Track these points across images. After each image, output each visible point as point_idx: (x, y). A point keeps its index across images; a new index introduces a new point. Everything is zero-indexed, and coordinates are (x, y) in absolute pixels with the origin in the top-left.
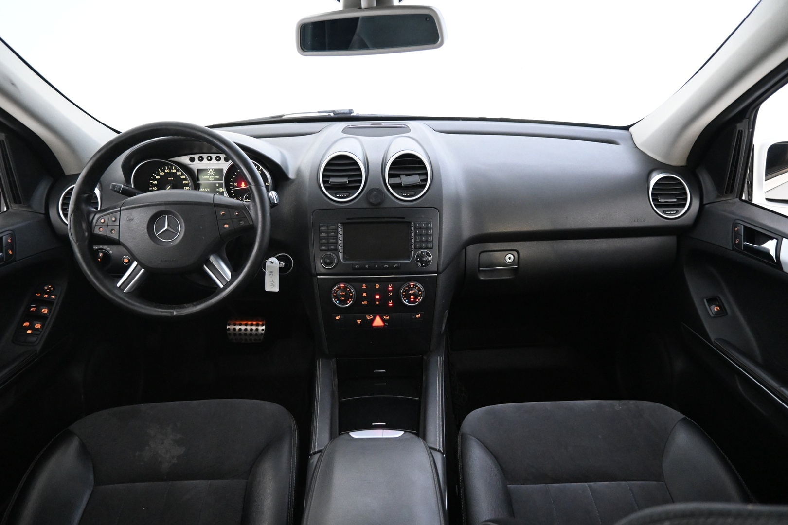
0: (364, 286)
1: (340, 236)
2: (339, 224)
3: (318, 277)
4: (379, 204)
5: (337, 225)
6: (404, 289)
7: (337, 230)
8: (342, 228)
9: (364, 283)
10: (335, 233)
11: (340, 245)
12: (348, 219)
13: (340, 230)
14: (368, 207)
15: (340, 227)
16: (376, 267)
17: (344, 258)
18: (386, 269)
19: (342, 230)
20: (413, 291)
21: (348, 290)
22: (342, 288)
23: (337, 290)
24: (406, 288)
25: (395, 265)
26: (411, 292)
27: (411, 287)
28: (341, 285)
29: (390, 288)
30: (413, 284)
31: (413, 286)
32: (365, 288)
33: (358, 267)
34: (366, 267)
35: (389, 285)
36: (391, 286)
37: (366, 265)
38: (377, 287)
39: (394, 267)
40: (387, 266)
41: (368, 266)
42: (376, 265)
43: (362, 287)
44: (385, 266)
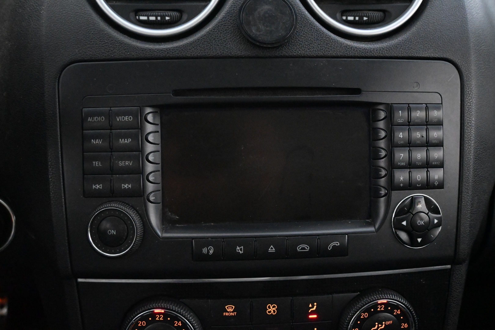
0: (230, 309)
1: (149, 148)
2: (148, 110)
3: (80, 280)
4: (281, 43)
5: (142, 111)
6: (359, 318)
7: (142, 128)
8: (158, 121)
9: (230, 299)
10: (135, 137)
11: (151, 178)
12: (177, 93)
13: (149, 128)
14: (243, 53)
15: (150, 118)
16: (272, 249)
18: (304, 255)
19: (158, 128)
20: (384, 323)
21: (178, 324)
22: (157, 319)
23: (141, 324)
24: (363, 314)
25: (332, 243)
26: (378, 327)
27: (380, 310)
28: (157, 311)
29: (313, 313)
30: (385, 301)
31: (384, 306)
32: (233, 315)
33: (211, 252)
34: (237, 251)
35: (310, 306)
36: (315, 307)
37: (238, 247)
38: (271, 311)
39: (329, 249)
40: (306, 248)
41: (242, 247)
42: (272, 246)
43: (224, 314)
44: (300, 246)
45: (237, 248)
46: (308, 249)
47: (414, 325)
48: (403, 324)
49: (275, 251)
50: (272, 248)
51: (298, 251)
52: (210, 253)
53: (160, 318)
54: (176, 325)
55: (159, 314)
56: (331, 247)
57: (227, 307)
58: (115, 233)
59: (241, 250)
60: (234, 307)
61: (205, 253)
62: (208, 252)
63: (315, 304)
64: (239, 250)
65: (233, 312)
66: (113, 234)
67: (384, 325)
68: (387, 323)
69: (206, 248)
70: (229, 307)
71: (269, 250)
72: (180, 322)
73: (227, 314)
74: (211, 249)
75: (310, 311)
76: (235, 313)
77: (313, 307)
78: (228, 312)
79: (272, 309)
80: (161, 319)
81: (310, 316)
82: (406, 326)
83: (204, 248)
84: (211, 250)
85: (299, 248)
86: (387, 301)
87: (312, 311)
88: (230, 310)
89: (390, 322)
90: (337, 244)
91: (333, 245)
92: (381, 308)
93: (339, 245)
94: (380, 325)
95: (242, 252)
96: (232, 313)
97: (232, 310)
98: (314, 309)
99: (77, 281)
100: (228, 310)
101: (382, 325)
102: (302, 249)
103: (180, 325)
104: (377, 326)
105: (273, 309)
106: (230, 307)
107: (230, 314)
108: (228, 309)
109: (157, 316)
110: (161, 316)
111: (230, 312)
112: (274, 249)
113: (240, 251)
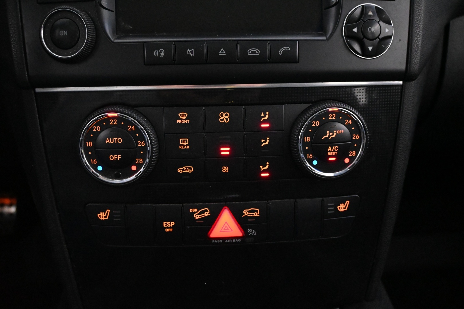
3: (38, 90)
6: (310, 125)
16: (222, 53)
17: (118, 30)
18: (254, 60)
20: (335, 132)
21: (132, 129)
22: (111, 124)
23: (96, 129)
24: (315, 122)
25: (283, 48)
26: (329, 136)
27: (331, 119)
28: (110, 114)
29: (265, 122)
30: (336, 109)
31: (335, 115)
32: (186, 122)
33: (162, 54)
34: (188, 54)
35: (263, 115)
36: (267, 116)
37: (188, 49)
38: (223, 119)
39: (279, 53)
40: (257, 52)
41: (193, 50)
42: (222, 49)
43: (177, 122)
44: (251, 49)
45: (188, 51)
46: (259, 53)
47: (365, 136)
48: (355, 135)
49: (225, 54)
50: (222, 51)
51: (249, 54)
52: (162, 56)
53: (113, 122)
54: (130, 129)
55: (113, 118)
56: (281, 52)
57: (180, 115)
58: (67, 34)
59: (192, 52)
60: (187, 114)
61: (156, 55)
62: (159, 54)
63: (267, 113)
64: (190, 52)
65: (186, 119)
66: (64, 34)
67: (335, 134)
68: (338, 132)
69: (157, 50)
70: (182, 114)
71: (220, 53)
72: (134, 126)
73: (180, 121)
74: (162, 51)
75: (262, 120)
76: (188, 120)
77: (265, 116)
78: (181, 119)
79: (224, 117)
80: (115, 124)
81: (263, 126)
82: (357, 137)
83: (156, 51)
84: (162, 53)
85: (249, 52)
86: (338, 109)
87: (264, 120)
88: (183, 117)
89: (341, 131)
90: (288, 49)
91: (284, 50)
92: (332, 117)
93: (289, 50)
94: (331, 134)
95: (193, 55)
96: (185, 121)
97: (185, 118)
98: (266, 118)
99: (35, 91)
100: (181, 118)
101: (333, 133)
102: (253, 52)
103: (134, 129)
104: (328, 134)
105: (226, 117)
106: (184, 114)
107: (183, 122)
108: (181, 116)
109: (111, 121)
110: (115, 121)
111: (183, 119)
112: (225, 53)
113: (190, 54)
